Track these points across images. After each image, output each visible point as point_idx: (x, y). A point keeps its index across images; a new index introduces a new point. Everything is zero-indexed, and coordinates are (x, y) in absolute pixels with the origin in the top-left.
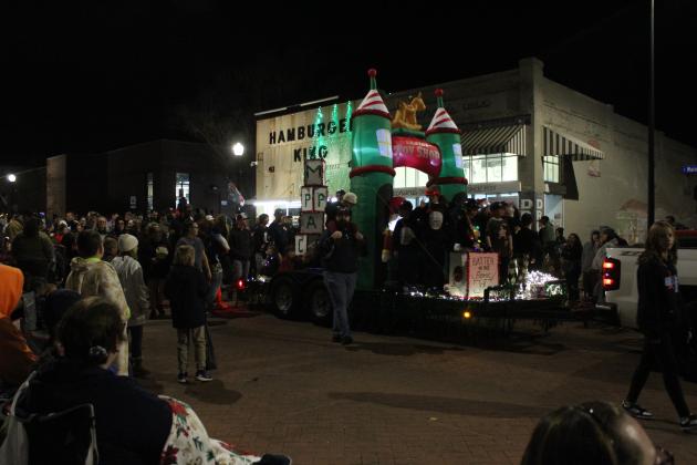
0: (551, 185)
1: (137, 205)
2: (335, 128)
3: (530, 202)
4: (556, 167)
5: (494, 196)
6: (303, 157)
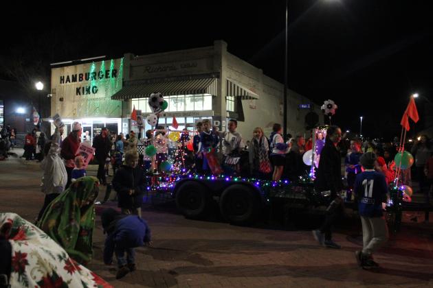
0: (230, 112)
2: (103, 75)
3: (219, 122)
4: (233, 103)
5: (198, 118)
6: (81, 93)
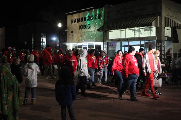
0: (168, 37)
1: (27, 44)
2: (93, 18)
3: (160, 43)
4: (170, 31)
5: (148, 41)
6: (82, 28)
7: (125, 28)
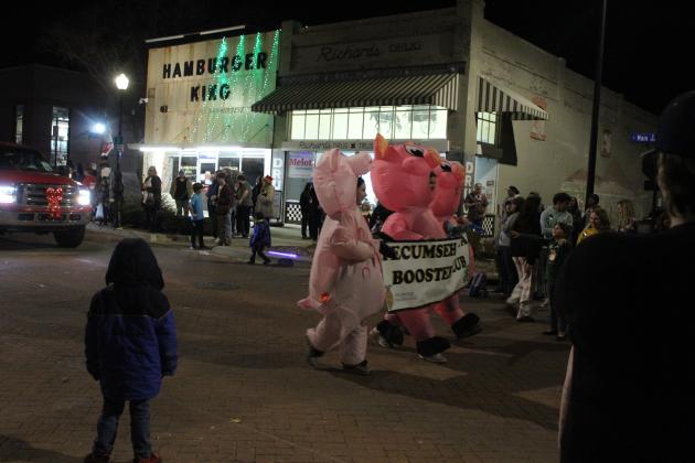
0: (485, 146)
2: (240, 64)
4: (493, 126)
6: (200, 96)
7: (347, 106)
